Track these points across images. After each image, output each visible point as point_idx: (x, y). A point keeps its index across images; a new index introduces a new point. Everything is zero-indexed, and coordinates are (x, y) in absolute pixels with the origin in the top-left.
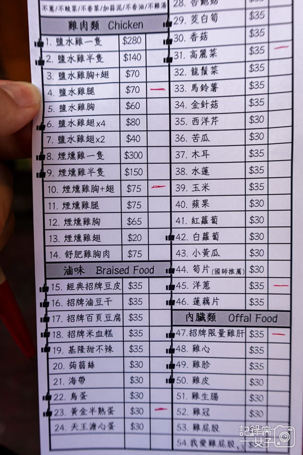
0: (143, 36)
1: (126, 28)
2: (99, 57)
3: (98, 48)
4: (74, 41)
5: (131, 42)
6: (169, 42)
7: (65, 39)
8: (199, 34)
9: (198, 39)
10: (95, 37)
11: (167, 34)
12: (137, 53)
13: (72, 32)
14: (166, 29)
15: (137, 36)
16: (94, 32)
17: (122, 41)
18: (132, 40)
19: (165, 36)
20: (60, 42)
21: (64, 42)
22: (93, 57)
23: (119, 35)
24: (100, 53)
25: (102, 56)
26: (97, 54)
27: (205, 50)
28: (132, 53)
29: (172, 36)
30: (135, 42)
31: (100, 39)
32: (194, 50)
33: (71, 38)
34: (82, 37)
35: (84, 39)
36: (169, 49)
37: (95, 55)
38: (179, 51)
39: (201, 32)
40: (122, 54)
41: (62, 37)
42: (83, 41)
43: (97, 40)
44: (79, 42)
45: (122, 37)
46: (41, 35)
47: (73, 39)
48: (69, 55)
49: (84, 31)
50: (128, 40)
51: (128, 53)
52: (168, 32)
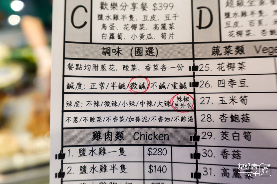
0: (168, 148)
1: (151, 139)
2: (123, 167)
3: (122, 158)
4: (97, 151)
5: (156, 153)
6: (196, 156)
7: (88, 149)
8: (230, 151)
9: (230, 157)
10: (119, 147)
11: (194, 148)
12: (162, 165)
13: (96, 142)
14: (193, 143)
15: (162, 147)
16: (118, 142)
17: (147, 152)
18: (157, 151)
19: (192, 150)
20: (83, 153)
21: (87, 152)
22: (116, 167)
23: (144, 145)
24: (124, 164)
25: (125, 167)
26: (121, 164)
27: (238, 170)
28: (158, 165)
29: (200, 150)
30: (160, 153)
31: (124, 150)
32: (226, 167)
33: (94, 148)
34: (106, 147)
35: (108, 149)
36: (197, 164)
37: (118, 165)
38: (208, 167)
39: (233, 149)
40: (147, 165)
41: (85, 148)
42: (107, 151)
43: (122, 150)
44: (102, 152)
45: (146, 148)
46: (63, 147)
47: (97, 149)
48: (91, 165)
49: (108, 142)
50: (153, 151)
51: (153, 164)
52: (196, 146)
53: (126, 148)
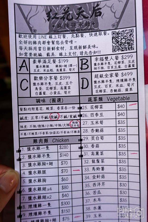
0: (69, 145)
1: (61, 142)
2: (48, 155)
3: (48, 151)
4: (36, 148)
5: (63, 148)
6: (81, 148)
7: (31, 148)
8: (95, 145)
9: (95, 147)
10: (46, 146)
11: (80, 144)
12: (66, 153)
13: (35, 144)
14: (80, 142)
15: (66, 145)
16: (46, 144)
17: (59, 147)
18: (64, 147)
19: (79, 145)
20: (29, 149)
21: (31, 149)
22: (45, 155)
23: (58, 145)
24: (49, 153)
25: (49, 155)
26: (47, 154)
27: (98, 152)
28: (64, 153)
29: (83, 145)
30: (65, 148)
31: (49, 147)
32: (93, 151)
33: (34, 147)
34: (40, 146)
36: (81, 151)
37: (46, 154)
38: (86, 152)
39: (96, 144)
40: (59, 153)
41: (30, 147)
42: (40, 148)
43: (47, 147)
44: (38, 149)
45: (59, 146)
46: (20, 147)
47: (36, 147)
48: (33, 155)
49: (41, 144)
50: (62, 147)
51: (62, 153)
52: (81, 143)
53: (49, 146)
